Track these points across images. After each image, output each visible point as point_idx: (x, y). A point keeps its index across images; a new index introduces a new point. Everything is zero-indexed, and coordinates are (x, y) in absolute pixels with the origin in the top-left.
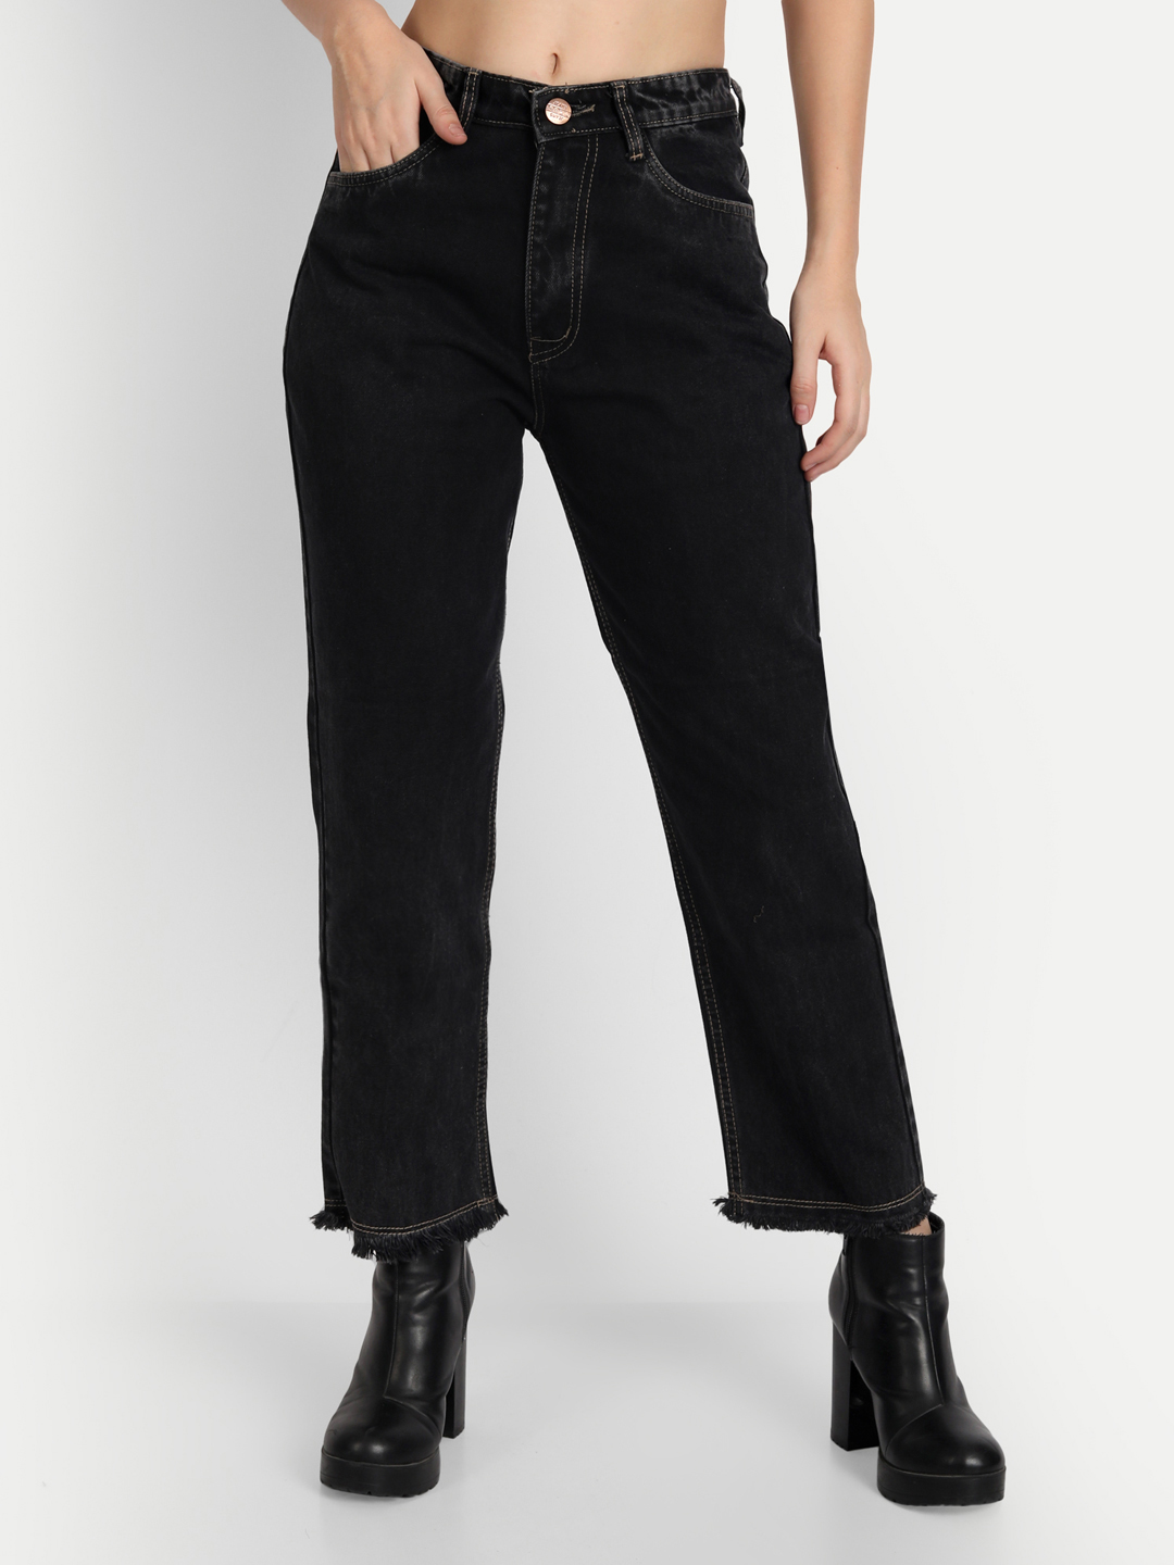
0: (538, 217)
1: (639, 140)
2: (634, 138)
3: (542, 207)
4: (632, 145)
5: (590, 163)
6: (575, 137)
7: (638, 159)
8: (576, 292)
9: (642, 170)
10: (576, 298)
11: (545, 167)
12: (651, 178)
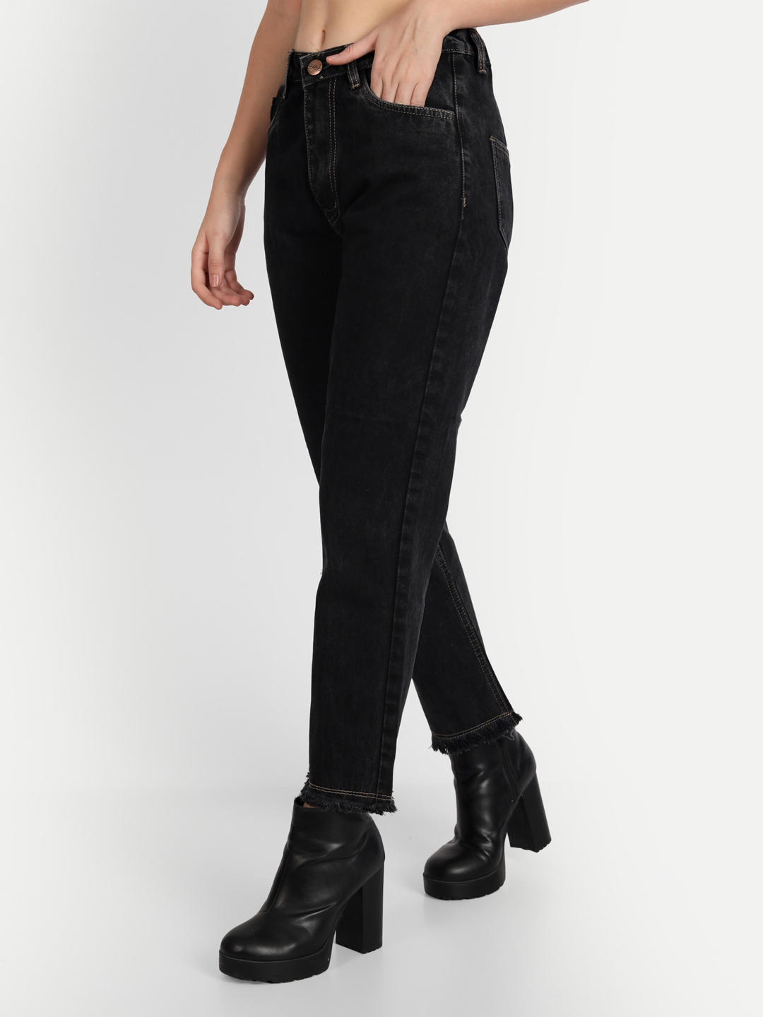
0: (309, 133)
1: (357, 77)
2: (353, 75)
3: (310, 127)
4: (351, 80)
5: (332, 95)
6: (322, 80)
7: (356, 88)
8: (332, 178)
9: (358, 93)
10: (333, 182)
11: (308, 102)
12: (363, 97)
